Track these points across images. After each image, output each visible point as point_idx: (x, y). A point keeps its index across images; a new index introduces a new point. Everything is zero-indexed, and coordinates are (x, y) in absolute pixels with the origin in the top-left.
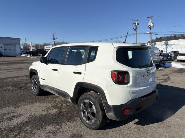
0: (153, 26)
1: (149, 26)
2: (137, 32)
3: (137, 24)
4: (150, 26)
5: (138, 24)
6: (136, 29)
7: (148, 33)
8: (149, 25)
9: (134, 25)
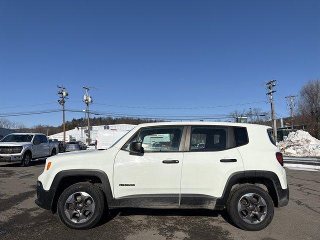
0: (92, 102)
1: (85, 101)
2: (65, 108)
3: (64, 94)
4: (87, 100)
5: (67, 94)
6: (64, 102)
7: (84, 111)
8: (85, 98)
9: (61, 95)
